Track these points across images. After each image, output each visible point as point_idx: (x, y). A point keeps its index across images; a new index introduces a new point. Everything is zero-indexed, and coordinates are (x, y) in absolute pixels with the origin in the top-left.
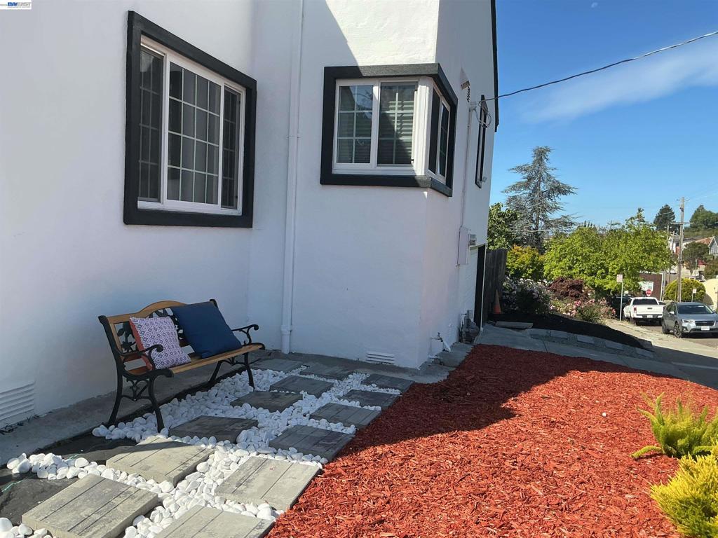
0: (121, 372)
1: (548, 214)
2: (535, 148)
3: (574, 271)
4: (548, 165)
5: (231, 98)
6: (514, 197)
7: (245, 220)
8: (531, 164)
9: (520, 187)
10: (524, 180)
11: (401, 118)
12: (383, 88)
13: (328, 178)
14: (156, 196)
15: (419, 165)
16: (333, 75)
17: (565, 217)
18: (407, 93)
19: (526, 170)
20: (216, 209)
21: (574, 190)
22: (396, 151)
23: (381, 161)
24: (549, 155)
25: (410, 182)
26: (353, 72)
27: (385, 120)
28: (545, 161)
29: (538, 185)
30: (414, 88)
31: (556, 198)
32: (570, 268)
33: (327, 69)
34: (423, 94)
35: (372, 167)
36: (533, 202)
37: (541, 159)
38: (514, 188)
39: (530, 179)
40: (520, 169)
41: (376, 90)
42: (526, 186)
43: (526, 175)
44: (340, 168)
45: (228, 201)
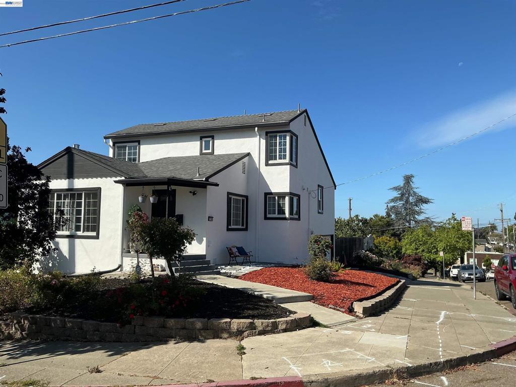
0: (230, 256)
1: (416, 216)
2: (404, 175)
3: (418, 251)
4: (413, 186)
5: (243, 200)
6: (394, 206)
7: (246, 229)
8: (402, 185)
9: (397, 200)
10: (399, 196)
11: (283, 203)
12: (278, 197)
13: (266, 218)
14: (230, 226)
15: (287, 215)
16: (266, 194)
17: (428, 218)
18: (284, 198)
19: (400, 189)
20: (240, 227)
21: (432, 201)
22: (282, 212)
23: (278, 214)
24: (414, 179)
25: (285, 219)
26: (271, 193)
27: (279, 204)
28: (411, 183)
29: (408, 198)
30: (285, 197)
31: (421, 206)
32: (417, 249)
33: (265, 193)
34: (287, 199)
35: (276, 215)
36: (406, 209)
37: (409, 182)
38: (393, 200)
39: (402, 195)
40: (396, 189)
41: (276, 198)
42: (401, 199)
43: (400, 192)
44: (269, 216)
45: (243, 225)
